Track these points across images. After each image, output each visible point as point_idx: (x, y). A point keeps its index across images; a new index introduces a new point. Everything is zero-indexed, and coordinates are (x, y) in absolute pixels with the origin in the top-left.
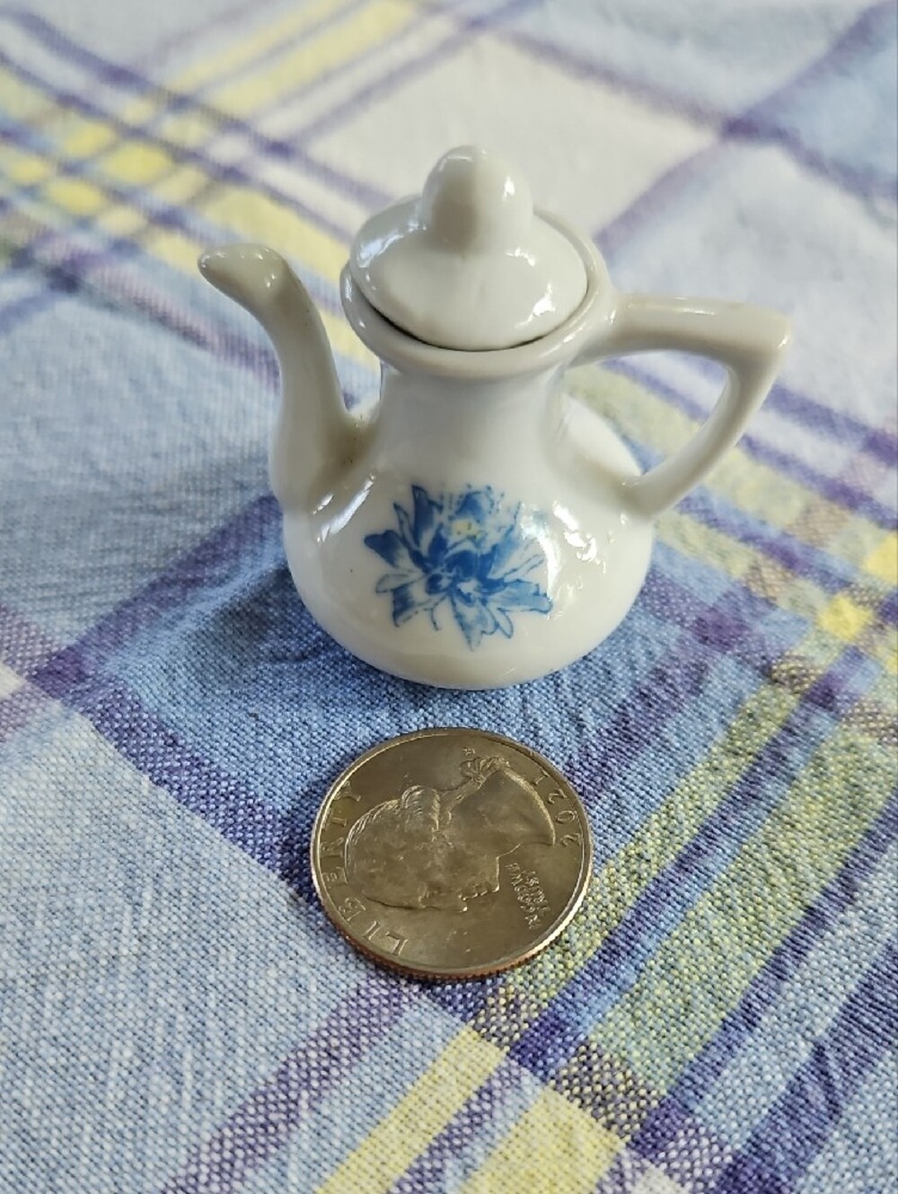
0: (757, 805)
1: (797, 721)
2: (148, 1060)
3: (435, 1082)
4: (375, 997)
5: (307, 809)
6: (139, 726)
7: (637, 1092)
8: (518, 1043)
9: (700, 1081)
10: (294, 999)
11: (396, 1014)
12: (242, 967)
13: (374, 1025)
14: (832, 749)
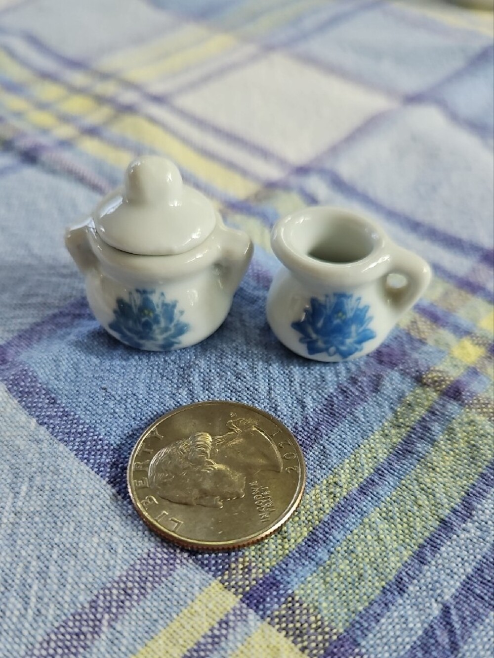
0: (412, 457)
1: (437, 407)
2: (9, 588)
3: (192, 614)
4: (159, 559)
5: (130, 444)
6: (35, 390)
7: (323, 629)
8: (248, 593)
9: (366, 625)
10: (107, 556)
11: (171, 570)
12: (77, 534)
13: (157, 576)
14: (460, 423)
